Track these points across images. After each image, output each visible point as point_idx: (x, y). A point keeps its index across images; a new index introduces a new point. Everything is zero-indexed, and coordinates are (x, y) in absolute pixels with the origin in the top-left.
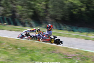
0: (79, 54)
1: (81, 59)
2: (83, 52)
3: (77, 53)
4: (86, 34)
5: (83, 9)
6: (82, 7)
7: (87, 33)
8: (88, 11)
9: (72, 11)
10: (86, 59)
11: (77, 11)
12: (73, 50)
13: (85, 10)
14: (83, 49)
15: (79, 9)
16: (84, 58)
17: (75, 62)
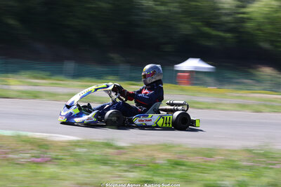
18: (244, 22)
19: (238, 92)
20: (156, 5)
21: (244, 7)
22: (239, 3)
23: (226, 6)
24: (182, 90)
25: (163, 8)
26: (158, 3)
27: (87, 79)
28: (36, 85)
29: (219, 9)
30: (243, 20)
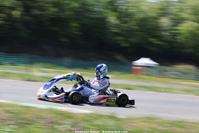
0: (13, 113)
1: (17, 124)
2: (19, 109)
3: (8, 112)
4: (24, 67)
5: (17, 13)
6: (13, 8)
7: (28, 65)
8: (26, 18)
10: (27, 124)
11: (4, 18)
13: (22, 15)
14: (20, 101)
15: (8, 12)
16: (25, 122)
17: (4, 131)
18: (176, 36)
20: (121, 23)
22: (174, 24)
23: (165, 25)
24: (140, 78)
25: (126, 25)
27: (79, 69)
28: (46, 72)
29: (160, 27)
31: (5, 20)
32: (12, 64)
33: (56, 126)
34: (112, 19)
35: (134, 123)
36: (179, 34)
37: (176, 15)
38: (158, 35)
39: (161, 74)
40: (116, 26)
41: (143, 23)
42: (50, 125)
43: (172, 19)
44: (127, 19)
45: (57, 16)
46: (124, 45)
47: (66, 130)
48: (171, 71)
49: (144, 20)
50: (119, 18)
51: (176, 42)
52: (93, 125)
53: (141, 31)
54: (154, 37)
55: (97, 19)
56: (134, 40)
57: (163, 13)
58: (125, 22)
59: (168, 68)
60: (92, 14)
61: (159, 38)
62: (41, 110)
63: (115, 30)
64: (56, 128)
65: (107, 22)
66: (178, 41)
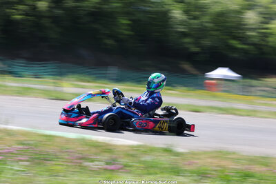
4: (52, 81)
7: (58, 77)
9: (8, 10)
10: (46, 160)
11: (24, 11)
12: (9, 133)
13: (49, 7)
15: (31, 3)
18: (267, 37)
19: (264, 99)
21: (267, 23)
22: (263, 20)
23: (251, 21)
24: (215, 96)
25: (196, 21)
26: (191, 17)
27: (129, 84)
28: (83, 87)
29: (245, 25)
30: (265, 35)
31: (27, 15)
32: (36, 76)
33: (86, 164)
34: (177, 13)
35: (198, 159)
36: (271, 34)
37: (266, 8)
38: (241, 35)
39: (245, 91)
40: (182, 23)
41: (220, 18)
42: (78, 161)
43: (261, 13)
44: (197, 13)
45: (99, 8)
46: (194, 49)
47: (99, 168)
48: (259, 87)
49: (221, 14)
50: (186, 12)
51: (267, 46)
52: (140, 162)
53: (217, 30)
54: (235, 38)
55: (156, 13)
56: (207, 42)
57: (249, 5)
58: (195, 18)
59: (254, 82)
60: (150, 7)
61: (243, 39)
62: (68, 141)
63: (181, 29)
64: (86, 166)
65: (171, 18)
66: (270, 44)
